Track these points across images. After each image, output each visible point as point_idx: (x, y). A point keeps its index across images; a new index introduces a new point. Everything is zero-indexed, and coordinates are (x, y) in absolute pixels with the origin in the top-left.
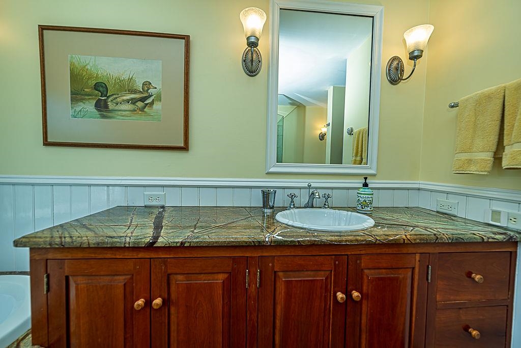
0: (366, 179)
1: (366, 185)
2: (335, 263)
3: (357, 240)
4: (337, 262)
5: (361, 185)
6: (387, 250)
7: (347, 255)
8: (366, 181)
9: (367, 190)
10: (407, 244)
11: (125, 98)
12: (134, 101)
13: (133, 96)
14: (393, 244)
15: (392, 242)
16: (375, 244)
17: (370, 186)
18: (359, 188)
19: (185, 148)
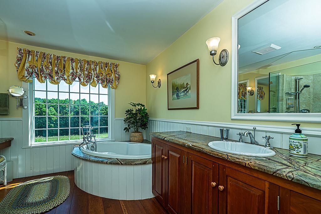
0: (298, 125)
1: (298, 131)
2: (213, 166)
3: (217, 155)
4: (214, 166)
5: (294, 131)
6: (242, 170)
7: (219, 164)
8: (298, 127)
9: (299, 136)
10: (247, 167)
11: (182, 91)
12: (184, 91)
13: (184, 90)
14: (238, 164)
15: (237, 163)
16: (226, 160)
17: (303, 132)
18: (291, 134)
19: (197, 108)
